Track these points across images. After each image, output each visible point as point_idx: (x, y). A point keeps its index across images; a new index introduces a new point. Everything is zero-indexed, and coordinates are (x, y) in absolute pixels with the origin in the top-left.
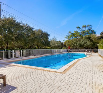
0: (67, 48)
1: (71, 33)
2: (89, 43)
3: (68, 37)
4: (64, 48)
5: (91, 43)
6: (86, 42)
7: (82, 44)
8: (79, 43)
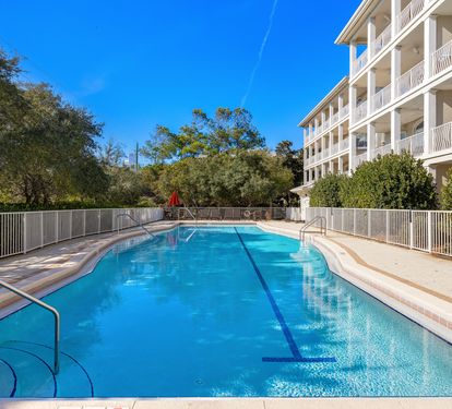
0: (163, 202)
1: (170, 134)
2: (258, 182)
3: (156, 149)
4: (144, 199)
5: (266, 181)
6: (247, 179)
7: (229, 184)
8: (216, 179)
